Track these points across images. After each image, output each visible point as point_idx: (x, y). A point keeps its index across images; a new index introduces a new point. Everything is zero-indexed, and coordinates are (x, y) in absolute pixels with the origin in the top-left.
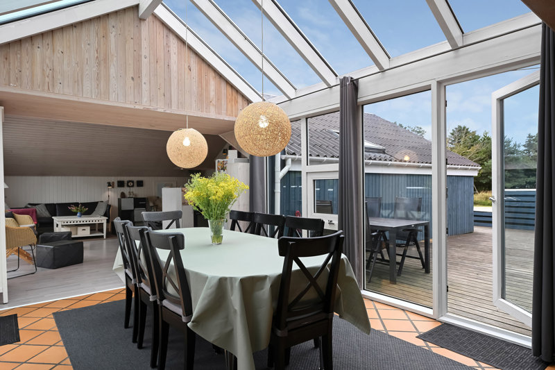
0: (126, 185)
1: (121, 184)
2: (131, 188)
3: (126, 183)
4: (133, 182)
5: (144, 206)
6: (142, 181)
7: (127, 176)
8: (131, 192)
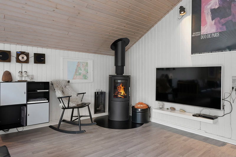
2: (24, 65)
4: (27, 55)
5: (46, 96)
6: (44, 55)
7: (18, 43)
8: (23, 71)
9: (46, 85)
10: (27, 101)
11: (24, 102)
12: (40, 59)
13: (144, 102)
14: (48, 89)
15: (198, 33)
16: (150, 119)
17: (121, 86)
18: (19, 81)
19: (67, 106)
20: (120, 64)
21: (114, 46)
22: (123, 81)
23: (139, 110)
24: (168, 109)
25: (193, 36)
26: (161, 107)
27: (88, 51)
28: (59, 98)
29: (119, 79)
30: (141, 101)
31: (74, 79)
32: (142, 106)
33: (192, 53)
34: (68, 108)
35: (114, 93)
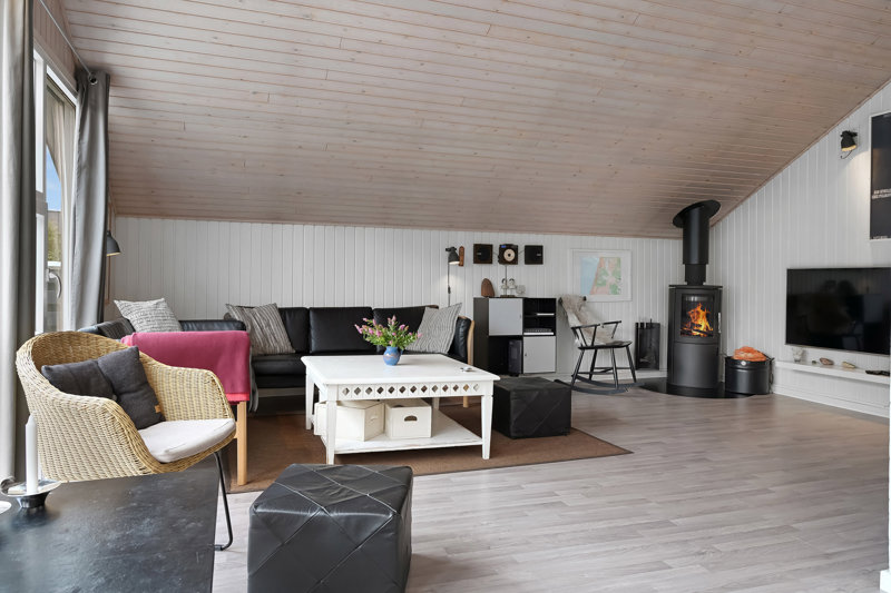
0: (495, 258)
1: (483, 254)
2: (509, 267)
3: (496, 251)
4: (515, 249)
5: (549, 324)
6: (541, 247)
7: (501, 230)
8: (508, 278)
9: (549, 304)
10: (524, 331)
11: (519, 332)
12: (534, 255)
13: (756, 349)
14: (554, 311)
15: (885, 191)
16: (773, 388)
17: (699, 309)
18: (502, 297)
19: (589, 344)
20: (695, 260)
21: (682, 219)
22: (705, 299)
23: (744, 363)
24: (814, 362)
25: (874, 197)
26: (798, 358)
27: (621, 233)
28: (574, 329)
29: (694, 295)
30: (749, 345)
31: (592, 293)
32: (750, 355)
33: (872, 236)
34: (592, 347)
35: (682, 326)
